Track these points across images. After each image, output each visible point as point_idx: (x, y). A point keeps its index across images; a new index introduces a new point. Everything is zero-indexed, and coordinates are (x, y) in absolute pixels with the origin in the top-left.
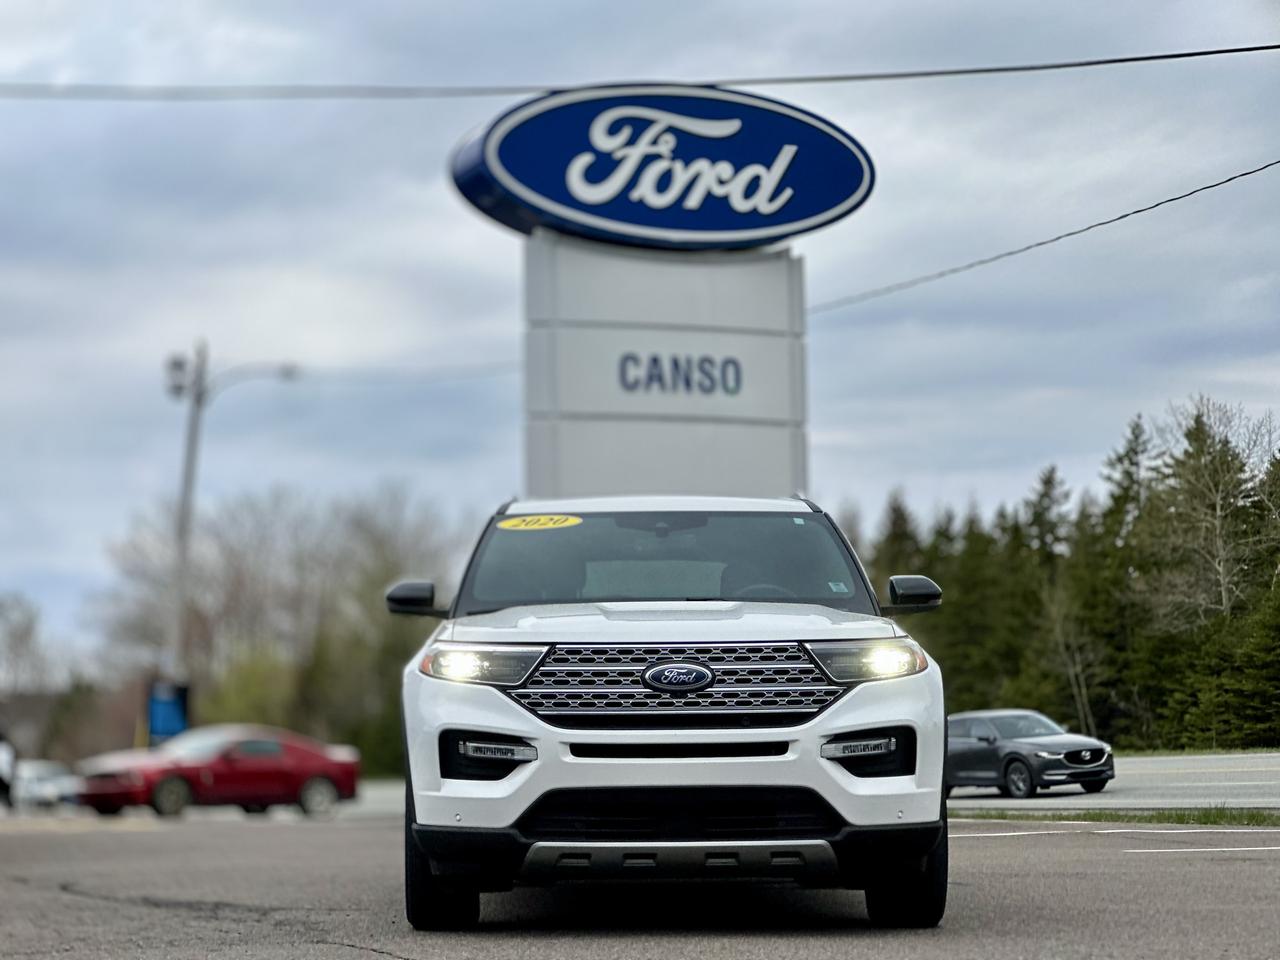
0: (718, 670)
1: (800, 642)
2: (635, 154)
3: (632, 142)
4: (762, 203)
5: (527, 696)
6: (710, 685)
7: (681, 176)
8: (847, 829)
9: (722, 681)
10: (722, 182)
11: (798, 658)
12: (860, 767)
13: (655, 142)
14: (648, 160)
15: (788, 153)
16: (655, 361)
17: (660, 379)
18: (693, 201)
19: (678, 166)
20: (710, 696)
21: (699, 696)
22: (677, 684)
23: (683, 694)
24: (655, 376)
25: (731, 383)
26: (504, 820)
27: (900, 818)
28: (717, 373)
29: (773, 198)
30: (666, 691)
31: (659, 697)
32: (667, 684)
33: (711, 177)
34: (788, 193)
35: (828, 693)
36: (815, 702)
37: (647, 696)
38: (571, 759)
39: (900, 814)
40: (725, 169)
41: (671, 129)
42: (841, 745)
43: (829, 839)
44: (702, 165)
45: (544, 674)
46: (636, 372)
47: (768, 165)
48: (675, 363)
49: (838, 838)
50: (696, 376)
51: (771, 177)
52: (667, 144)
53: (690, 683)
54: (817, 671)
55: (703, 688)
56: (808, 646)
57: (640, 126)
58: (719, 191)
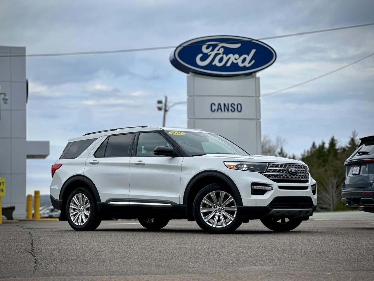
2: (213, 54)
3: (212, 50)
4: (246, 64)
5: (267, 175)
7: (225, 58)
10: (236, 59)
13: (218, 50)
14: (217, 55)
15: (253, 51)
16: (219, 104)
17: (221, 109)
18: (228, 64)
19: (225, 56)
20: (298, 176)
23: (294, 175)
24: (220, 108)
25: (239, 109)
26: (266, 204)
28: (236, 107)
29: (249, 63)
31: (291, 176)
32: (292, 172)
33: (233, 58)
34: (253, 61)
37: (289, 175)
38: (279, 190)
40: (237, 56)
41: (222, 47)
44: (231, 55)
45: (269, 170)
46: (215, 108)
47: (248, 55)
48: (225, 105)
50: (230, 108)
51: (249, 58)
52: (222, 51)
55: (297, 174)
57: (214, 46)
58: (235, 62)
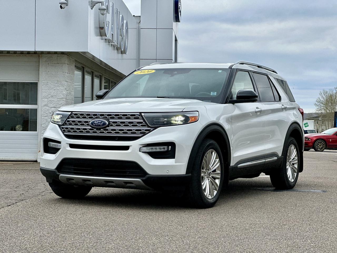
0: (111, 122)
1: (141, 113)
5: (63, 128)
6: (108, 126)
8: (148, 176)
9: (112, 125)
11: (138, 118)
12: (155, 155)
20: (107, 130)
21: (104, 130)
22: (98, 126)
23: (100, 129)
26: (54, 167)
27: (167, 173)
30: (95, 128)
31: (93, 130)
32: (95, 125)
35: (146, 130)
36: (141, 133)
37: (90, 129)
38: (69, 148)
39: (168, 172)
42: (149, 148)
43: (142, 179)
49: (144, 179)
53: (101, 126)
54: (144, 123)
55: (105, 127)
56: (143, 114)
